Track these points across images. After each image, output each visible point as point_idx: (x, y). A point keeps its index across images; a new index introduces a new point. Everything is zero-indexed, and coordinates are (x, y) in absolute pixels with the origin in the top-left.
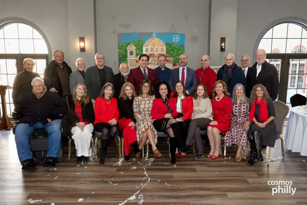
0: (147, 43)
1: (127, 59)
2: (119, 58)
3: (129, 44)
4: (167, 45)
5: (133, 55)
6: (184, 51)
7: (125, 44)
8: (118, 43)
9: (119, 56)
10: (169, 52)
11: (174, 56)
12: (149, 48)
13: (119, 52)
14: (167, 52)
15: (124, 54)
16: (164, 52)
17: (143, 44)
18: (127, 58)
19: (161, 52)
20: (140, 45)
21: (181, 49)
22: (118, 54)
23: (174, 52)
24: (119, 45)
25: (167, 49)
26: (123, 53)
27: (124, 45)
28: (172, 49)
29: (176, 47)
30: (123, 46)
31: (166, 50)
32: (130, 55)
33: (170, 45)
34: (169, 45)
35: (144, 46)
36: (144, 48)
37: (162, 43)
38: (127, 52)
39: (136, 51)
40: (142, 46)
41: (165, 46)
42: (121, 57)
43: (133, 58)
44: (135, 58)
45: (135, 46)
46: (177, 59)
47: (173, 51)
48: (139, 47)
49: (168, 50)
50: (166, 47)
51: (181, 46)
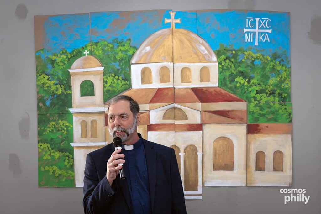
0: (145, 49)
1: (71, 110)
2: (39, 108)
3: (78, 54)
4: (223, 57)
5: (92, 93)
6: (289, 75)
7: (64, 56)
8: (36, 52)
9: (41, 100)
10: (232, 81)
11: (253, 94)
12: (154, 68)
13: (38, 85)
14: (222, 82)
15: (60, 92)
16: (214, 82)
17: (131, 53)
18: (71, 107)
19: (202, 80)
20: (120, 55)
21: (279, 68)
22: (38, 93)
23: (249, 82)
24: (38, 58)
25: (222, 70)
26: (54, 88)
27: (58, 59)
28: (241, 69)
29: (257, 62)
30: (53, 62)
31: (220, 73)
32: (83, 94)
33: (235, 56)
34: (229, 54)
35: (133, 61)
36: (136, 71)
37: (203, 48)
38: (68, 86)
39: (105, 82)
40: (127, 62)
41: (215, 58)
42: (48, 103)
43: (93, 104)
44: (100, 106)
45: (102, 62)
46: (261, 109)
47: (245, 77)
48: (117, 66)
49: (227, 73)
50: (220, 63)
51: (275, 56)
